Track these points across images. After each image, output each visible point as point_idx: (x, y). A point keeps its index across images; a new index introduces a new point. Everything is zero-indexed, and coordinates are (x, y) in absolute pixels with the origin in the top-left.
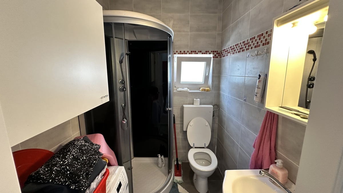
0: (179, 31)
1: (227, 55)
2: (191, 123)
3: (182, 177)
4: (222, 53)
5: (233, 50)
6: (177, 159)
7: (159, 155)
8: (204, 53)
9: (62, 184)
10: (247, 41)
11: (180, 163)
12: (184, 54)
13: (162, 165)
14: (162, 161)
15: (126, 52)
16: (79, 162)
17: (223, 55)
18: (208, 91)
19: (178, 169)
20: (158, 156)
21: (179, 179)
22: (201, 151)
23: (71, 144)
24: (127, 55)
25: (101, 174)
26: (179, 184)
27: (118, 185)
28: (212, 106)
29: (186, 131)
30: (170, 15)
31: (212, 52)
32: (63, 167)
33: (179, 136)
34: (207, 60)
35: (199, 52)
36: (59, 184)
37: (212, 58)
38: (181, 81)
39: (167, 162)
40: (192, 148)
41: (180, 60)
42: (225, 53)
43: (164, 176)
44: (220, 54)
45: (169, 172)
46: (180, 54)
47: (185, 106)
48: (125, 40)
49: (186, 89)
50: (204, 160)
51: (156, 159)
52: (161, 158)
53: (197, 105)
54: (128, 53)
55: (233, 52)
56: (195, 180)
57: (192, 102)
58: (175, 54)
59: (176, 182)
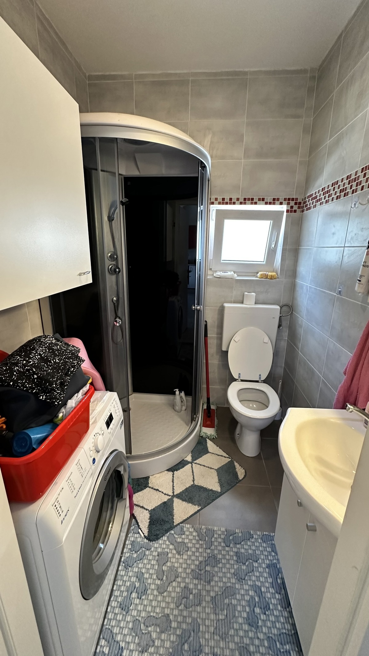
0: (223, 158)
1: (315, 206)
2: (237, 338)
3: (216, 430)
4: (305, 202)
5: (327, 195)
6: (208, 399)
7: (177, 390)
8: (270, 203)
9: (27, 390)
10: (356, 175)
11: (213, 407)
12: (230, 204)
13: (182, 408)
14: (182, 402)
15: (121, 200)
16: (51, 366)
17: (306, 206)
18: (272, 278)
19: (209, 417)
20: (174, 393)
21: (209, 431)
22: (251, 387)
23: (36, 341)
24: (123, 205)
25: (81, 391)
26: (209, 439)
27: (108, 417)
28: (278, 307)
29: (227, 352)
30: (205, 122)
31: (285, 200)
32: (27, 368)
33: (214, 361)
34: (275, 217)
35: (259, 200)
36: (23, 390)
37: (285, 213)
38: (223, 258)
39: (190, 404)
40: (235, 380)
41: (222, 216)
42: (311, 202)
43: (185, 425)
44: (302, 205)
45: (193, 419)
46: (223, 204)
47: (226, 305)
48: (120, 176)
49: (230, 274)
50: (257, 403)
51: (170, 397)
52: (179, 395)
53: (249, 303)
54: (125, 200)
55: (327, 199)
56: (238, 434)
57: (241, 299)
58: (213, 203)
59: (204, 436)
